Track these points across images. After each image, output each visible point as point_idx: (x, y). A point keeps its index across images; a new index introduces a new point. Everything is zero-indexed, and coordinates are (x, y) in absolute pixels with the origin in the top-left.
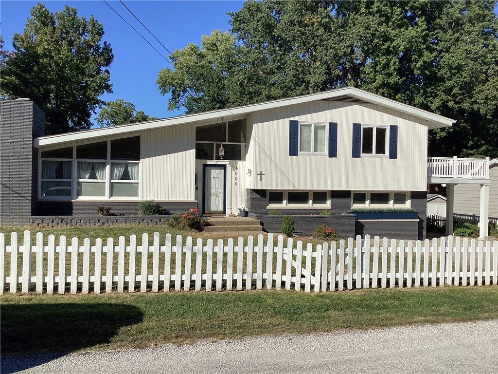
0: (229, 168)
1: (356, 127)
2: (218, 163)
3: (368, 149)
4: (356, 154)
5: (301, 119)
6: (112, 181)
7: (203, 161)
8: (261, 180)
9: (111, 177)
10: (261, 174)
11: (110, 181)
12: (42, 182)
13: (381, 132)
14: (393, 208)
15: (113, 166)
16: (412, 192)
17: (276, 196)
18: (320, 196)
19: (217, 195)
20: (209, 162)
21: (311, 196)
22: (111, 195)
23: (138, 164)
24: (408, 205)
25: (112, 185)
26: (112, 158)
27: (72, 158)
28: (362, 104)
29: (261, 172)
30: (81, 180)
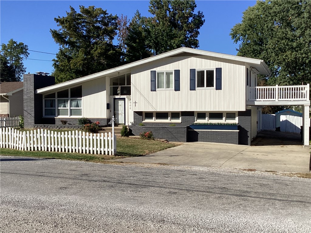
0: (126, 100)
1: (192, 71)
2: (121, 97)
3: (201, 85)
4: (192, 88)
5: (158, 69)
6: (71, 108)
7: (113, 97)
8: (135, 106)
9: (71, 106)
10: (135, 103)
11: (70, 108)
12: (45, 109)
13: (210, 73)
14: (226, 123)
15: (71, 100)
16: (239, 111)
17: (149, 115)
18: (175, 115)
19: (122, 114)
20: (117, 97)
21: (170, 115)
22: (71, 115)
23: (81, 99)
24: (236, 121)
25: (71, 110)
26: (71, 97)
27: (55, 98)
28: (196, 56)
29: (135, 101)
30: (59, 108)
